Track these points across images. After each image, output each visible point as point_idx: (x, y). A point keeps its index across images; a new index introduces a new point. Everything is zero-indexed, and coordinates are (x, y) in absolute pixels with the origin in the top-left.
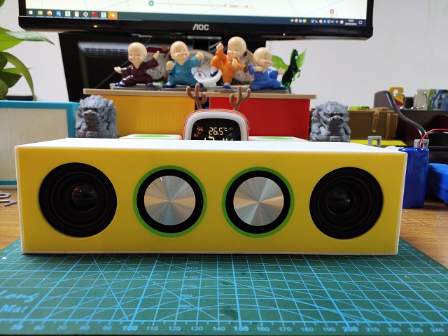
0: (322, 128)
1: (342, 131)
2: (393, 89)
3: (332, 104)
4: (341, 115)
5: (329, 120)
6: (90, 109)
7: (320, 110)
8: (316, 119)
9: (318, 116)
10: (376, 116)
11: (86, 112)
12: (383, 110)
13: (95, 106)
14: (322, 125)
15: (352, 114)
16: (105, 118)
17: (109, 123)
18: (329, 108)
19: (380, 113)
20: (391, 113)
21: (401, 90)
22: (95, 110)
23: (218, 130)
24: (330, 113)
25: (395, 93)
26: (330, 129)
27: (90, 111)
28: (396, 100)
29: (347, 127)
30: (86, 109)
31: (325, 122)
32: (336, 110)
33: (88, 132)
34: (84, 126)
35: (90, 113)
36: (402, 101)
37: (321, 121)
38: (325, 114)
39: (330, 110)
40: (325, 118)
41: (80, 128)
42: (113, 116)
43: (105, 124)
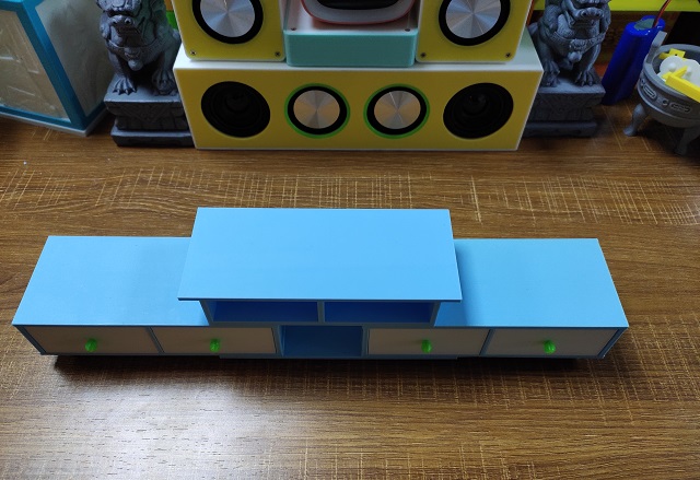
0: (561, 18)
1: (595, 27)
11: (114, 19)
17: (155, 25)
26: (574, 27)
41: (109, 38)
42: (158, 8)
43: (150, 26)
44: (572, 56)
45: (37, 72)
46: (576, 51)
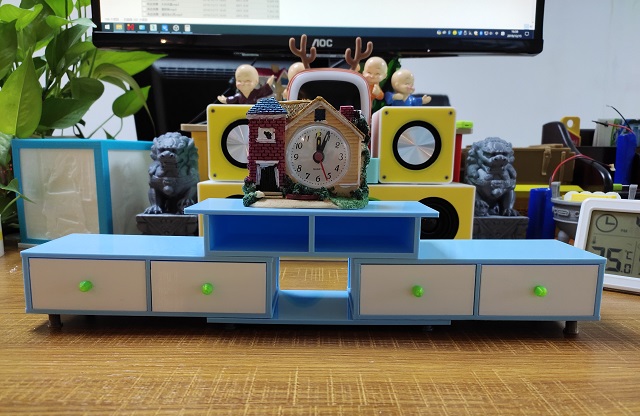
0: (480, 171)
1: (506, 173)
2: (567, 119)
3: (493, 140)
4: (505, 154)
5: (490, 160)
6: (168, 149)
7: (478, 148)
8: (472, 159)
9: (476, 155)
10: (547, 154)
11: (163, 154)
12: (557, 147)
13: (173, 146)
14: (481, 167)
15: (518, 152)
16: (185, 160)
17: (189, 168)
18: (489, 146)
19: (552, 151)
20: (567, 151)
21: (576, 121)
22: (173, 150)
24: (491, 151)
25: (570, 124)
26: (491, 172)
27: (167, 152)
28: (571, 134)
29: (512, 169)
30: (163, 150)
31: (485, 163)
32: (499, 147)
33: (166, 178)
34: (160, 171)
35: (168, 155)
36: (578, 135)
37: (480, 161)
38: (485, 153)
39: (490, 148)
40: (485, 157)
41: (154, 173)
42: (194, 158)
43: (185, 168)
44: (495, 191)
45: (89, 200)
46: (497, 187)
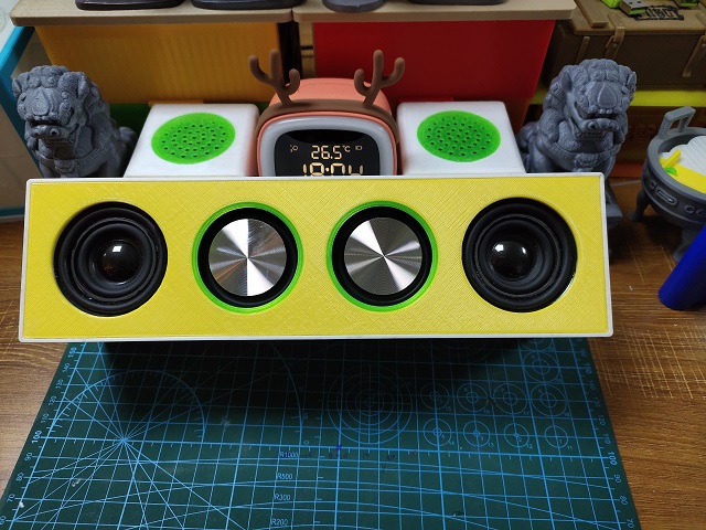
4: (614, 116)
11: (37, 130)
13: (52, 114)
14: (565, 121)
18: (590, 93)
23: (330, 150)
31: (574, 121)
35: (47, 132)
37: (566, 111)
39: (590, 100)
46: (582, 167)
